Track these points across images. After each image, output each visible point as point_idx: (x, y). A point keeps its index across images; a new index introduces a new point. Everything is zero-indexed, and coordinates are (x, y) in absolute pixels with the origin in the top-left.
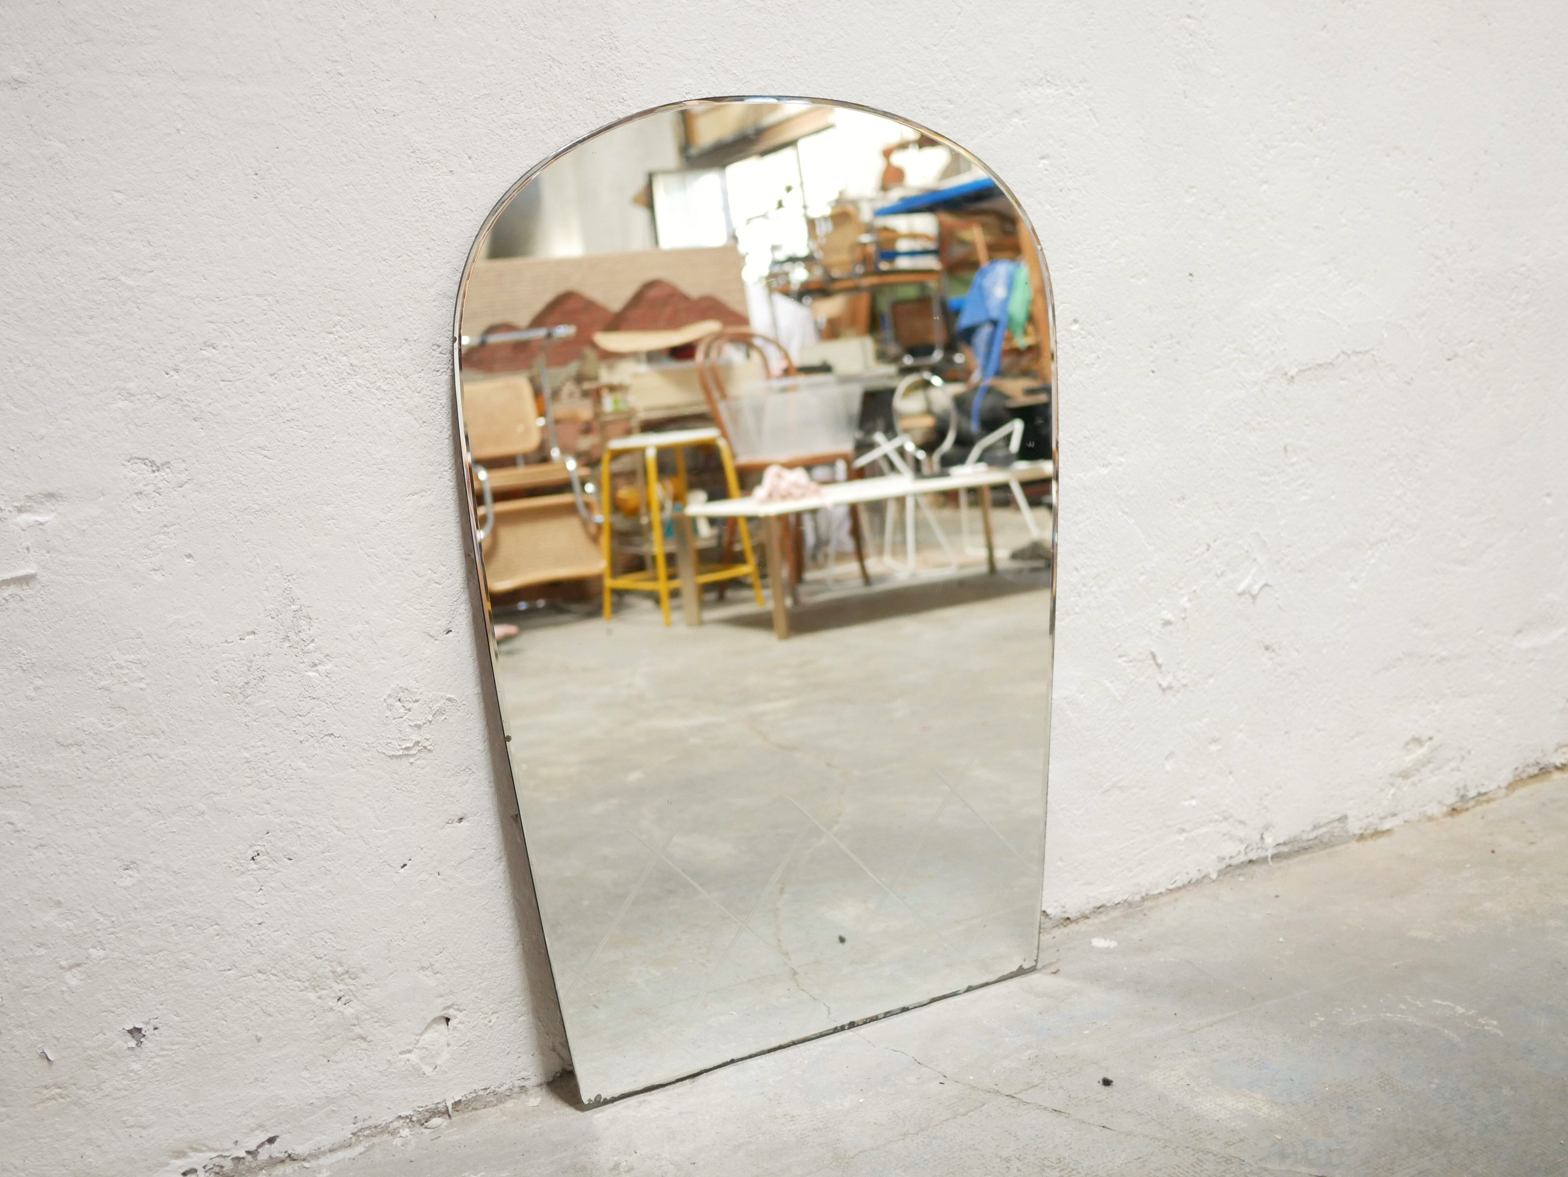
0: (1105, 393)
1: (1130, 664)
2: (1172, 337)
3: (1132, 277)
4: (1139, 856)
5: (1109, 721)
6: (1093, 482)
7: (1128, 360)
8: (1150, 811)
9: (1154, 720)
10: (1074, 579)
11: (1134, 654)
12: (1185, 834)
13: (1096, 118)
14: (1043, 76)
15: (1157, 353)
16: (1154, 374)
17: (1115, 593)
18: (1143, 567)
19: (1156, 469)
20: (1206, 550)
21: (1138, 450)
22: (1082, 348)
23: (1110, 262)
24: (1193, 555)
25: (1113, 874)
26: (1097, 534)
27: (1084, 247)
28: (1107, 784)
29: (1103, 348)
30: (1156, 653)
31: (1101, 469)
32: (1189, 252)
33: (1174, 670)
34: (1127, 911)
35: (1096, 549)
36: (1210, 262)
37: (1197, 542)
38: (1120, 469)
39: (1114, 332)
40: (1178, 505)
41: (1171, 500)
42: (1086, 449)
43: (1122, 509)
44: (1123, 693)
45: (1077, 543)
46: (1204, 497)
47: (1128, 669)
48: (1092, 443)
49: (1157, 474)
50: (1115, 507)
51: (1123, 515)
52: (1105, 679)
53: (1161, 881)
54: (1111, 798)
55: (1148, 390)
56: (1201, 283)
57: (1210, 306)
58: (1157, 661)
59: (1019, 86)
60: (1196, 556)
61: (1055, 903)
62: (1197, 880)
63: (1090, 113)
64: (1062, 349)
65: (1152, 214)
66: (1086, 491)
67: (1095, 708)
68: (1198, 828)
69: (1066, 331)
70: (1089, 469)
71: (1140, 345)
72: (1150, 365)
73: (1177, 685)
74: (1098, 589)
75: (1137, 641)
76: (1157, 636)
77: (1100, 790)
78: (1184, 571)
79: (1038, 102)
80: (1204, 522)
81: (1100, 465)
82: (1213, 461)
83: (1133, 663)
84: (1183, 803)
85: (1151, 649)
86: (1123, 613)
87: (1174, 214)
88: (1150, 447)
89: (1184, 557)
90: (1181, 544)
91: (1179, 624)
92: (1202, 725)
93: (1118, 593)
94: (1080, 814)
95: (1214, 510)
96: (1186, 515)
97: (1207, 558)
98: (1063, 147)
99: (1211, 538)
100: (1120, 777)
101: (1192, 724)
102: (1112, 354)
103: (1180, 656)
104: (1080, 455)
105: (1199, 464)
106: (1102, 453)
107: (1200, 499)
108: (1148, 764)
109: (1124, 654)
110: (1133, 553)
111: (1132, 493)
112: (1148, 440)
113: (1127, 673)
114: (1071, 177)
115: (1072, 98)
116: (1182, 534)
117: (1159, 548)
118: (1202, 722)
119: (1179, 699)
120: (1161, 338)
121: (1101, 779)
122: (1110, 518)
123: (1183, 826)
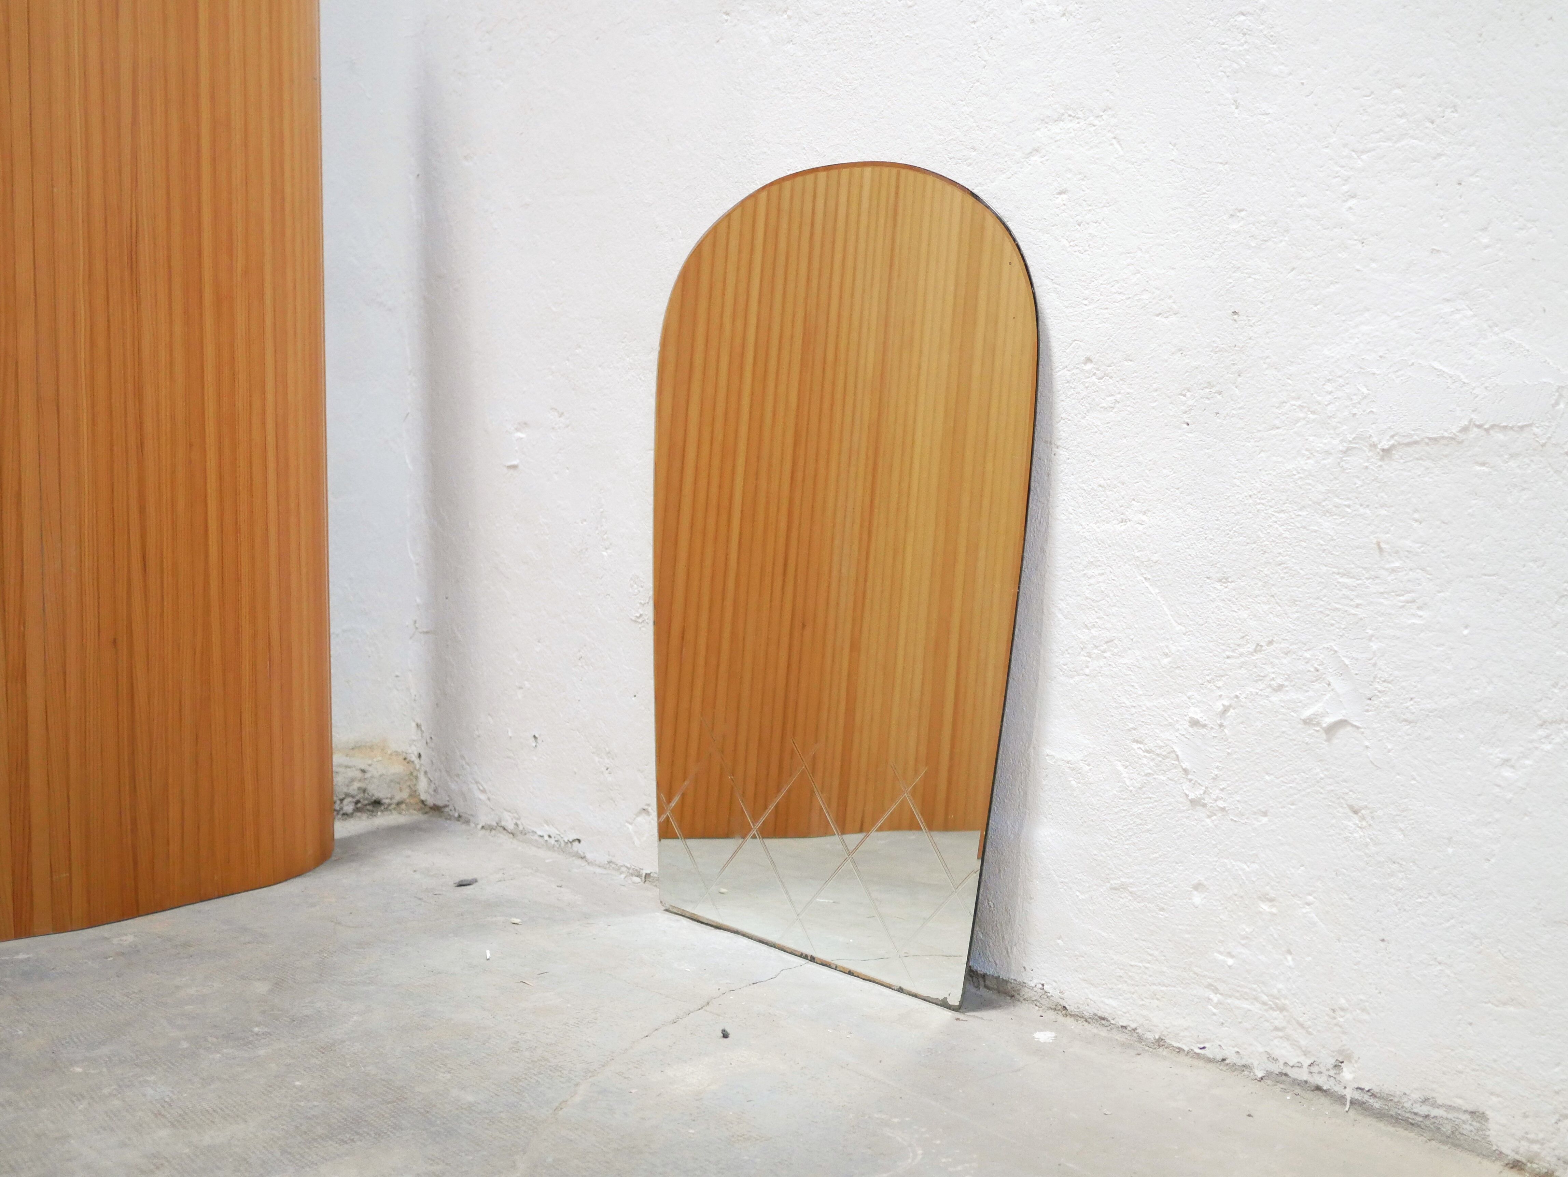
0: (1125, 441)
1: (1148, 755)
2: (1210, 385)
3: (1158, 315)
4: (1155, 987)
5: (1118, 809)
6: (1108, 536)
7: (1153, 408)
8: (1170, 941)
9: (1179, 834)
10: (1084, 636)
11: (1152, 745)
12: (1219, 995)
13: (1120, 145)
14: (1064, 111)
15: (1190, 402)
16: (1188, 427)
17: (1130, 666)
18: (1167, 647)
19: (1188, 537)
20: (1255, 651)
21: (1164, 511)
22: (1097, 389)
23: (1129, 298)
24: (1237, 651)
25: (1120, 989)
26: (1111, 595)
27: (1101, 282)
28: (1115, 882)
29: (1122, 391)
30: (1179, 753)
31: (1118, 524)
32: (1233, 286)
33: (1207, 783)
34: (1132, 1042)
35: (1110, 611)
36: (1264, 298)
37: (1243, 637)
38: (1141, 528)
39: (1136, 374)
40: (1218, 585)
41: (1207, 578)
42: (1102, 499)
43: (1143, 574)
44: (1137, 784)
45: (1087, 598)
46: (1255, 584)
47: (1145, 759)
48: (1109, 493)
49: (1189, 543)
50: (1134, 570)
51: (1144, 581)
52: (1117, 760)
53: (1182, 1034)
54: (1121, 900)
55: (1180, 444)
56: (1251, 323)
57: (1263, 351)
58: (1182, 764)
59: (1039, 125)
60: (1241, 655)
61: (1054, 984)
62: (1235, 1064)
63: (1114, 141)
64: (1074, 388)
65: (1184, 244)
66: (1099, 544)
67: (1102, 787)
68: (1236, 998)
69: (1078, 370)
70: (1104, 521)
71: (1169, 392)
72: (1181, 416)
73: (1211, 805)
74: (1111, 656)
75: (1157, 731)
76: (1184, 735)
77: (1107, 884)
78: (1223, 668)
79: (1058, 138)
80: (1255, 616)
81: (1118, 520)
82: (1267, 543)
83: (1151, 754)
84: (1216, 954)
85: (1174, 747)
86: (1141, 693)
87: (1214, 243)
88: (1181, 511)
89: (1224, 651)
90: (1221, 634)
91: (1214, 731)
92: (1248, 870)
93: (1136, 668)
94: (1083, 899)
95: (1269, 604)
96: (1230, 601)
97: (1256, 661)
98: (1083, 180)
99: (1264, 638)
100: (1131, 880)
101: (1234, 863)
102: (1134, 399)
103: (1215, 770)
104: (1095, 503)
105: (1248, 543)
106: (1121, 507)
107: (1249, 586)
108: (1168, 883)
109: (1139, 740)
110: (1155, 627)
111: (1155, 558)
112: (1178, 501)
113: (1143, 764)
114: (1090, 210)
115: (1094, 128)
116: (1222, 623)
117: (1190, 631)
118: (1248, 867)
119: (1215, 823)
120: (1195, 385)
121: (1108, 872)
122: (1127, 581)
123: (1215, 984)
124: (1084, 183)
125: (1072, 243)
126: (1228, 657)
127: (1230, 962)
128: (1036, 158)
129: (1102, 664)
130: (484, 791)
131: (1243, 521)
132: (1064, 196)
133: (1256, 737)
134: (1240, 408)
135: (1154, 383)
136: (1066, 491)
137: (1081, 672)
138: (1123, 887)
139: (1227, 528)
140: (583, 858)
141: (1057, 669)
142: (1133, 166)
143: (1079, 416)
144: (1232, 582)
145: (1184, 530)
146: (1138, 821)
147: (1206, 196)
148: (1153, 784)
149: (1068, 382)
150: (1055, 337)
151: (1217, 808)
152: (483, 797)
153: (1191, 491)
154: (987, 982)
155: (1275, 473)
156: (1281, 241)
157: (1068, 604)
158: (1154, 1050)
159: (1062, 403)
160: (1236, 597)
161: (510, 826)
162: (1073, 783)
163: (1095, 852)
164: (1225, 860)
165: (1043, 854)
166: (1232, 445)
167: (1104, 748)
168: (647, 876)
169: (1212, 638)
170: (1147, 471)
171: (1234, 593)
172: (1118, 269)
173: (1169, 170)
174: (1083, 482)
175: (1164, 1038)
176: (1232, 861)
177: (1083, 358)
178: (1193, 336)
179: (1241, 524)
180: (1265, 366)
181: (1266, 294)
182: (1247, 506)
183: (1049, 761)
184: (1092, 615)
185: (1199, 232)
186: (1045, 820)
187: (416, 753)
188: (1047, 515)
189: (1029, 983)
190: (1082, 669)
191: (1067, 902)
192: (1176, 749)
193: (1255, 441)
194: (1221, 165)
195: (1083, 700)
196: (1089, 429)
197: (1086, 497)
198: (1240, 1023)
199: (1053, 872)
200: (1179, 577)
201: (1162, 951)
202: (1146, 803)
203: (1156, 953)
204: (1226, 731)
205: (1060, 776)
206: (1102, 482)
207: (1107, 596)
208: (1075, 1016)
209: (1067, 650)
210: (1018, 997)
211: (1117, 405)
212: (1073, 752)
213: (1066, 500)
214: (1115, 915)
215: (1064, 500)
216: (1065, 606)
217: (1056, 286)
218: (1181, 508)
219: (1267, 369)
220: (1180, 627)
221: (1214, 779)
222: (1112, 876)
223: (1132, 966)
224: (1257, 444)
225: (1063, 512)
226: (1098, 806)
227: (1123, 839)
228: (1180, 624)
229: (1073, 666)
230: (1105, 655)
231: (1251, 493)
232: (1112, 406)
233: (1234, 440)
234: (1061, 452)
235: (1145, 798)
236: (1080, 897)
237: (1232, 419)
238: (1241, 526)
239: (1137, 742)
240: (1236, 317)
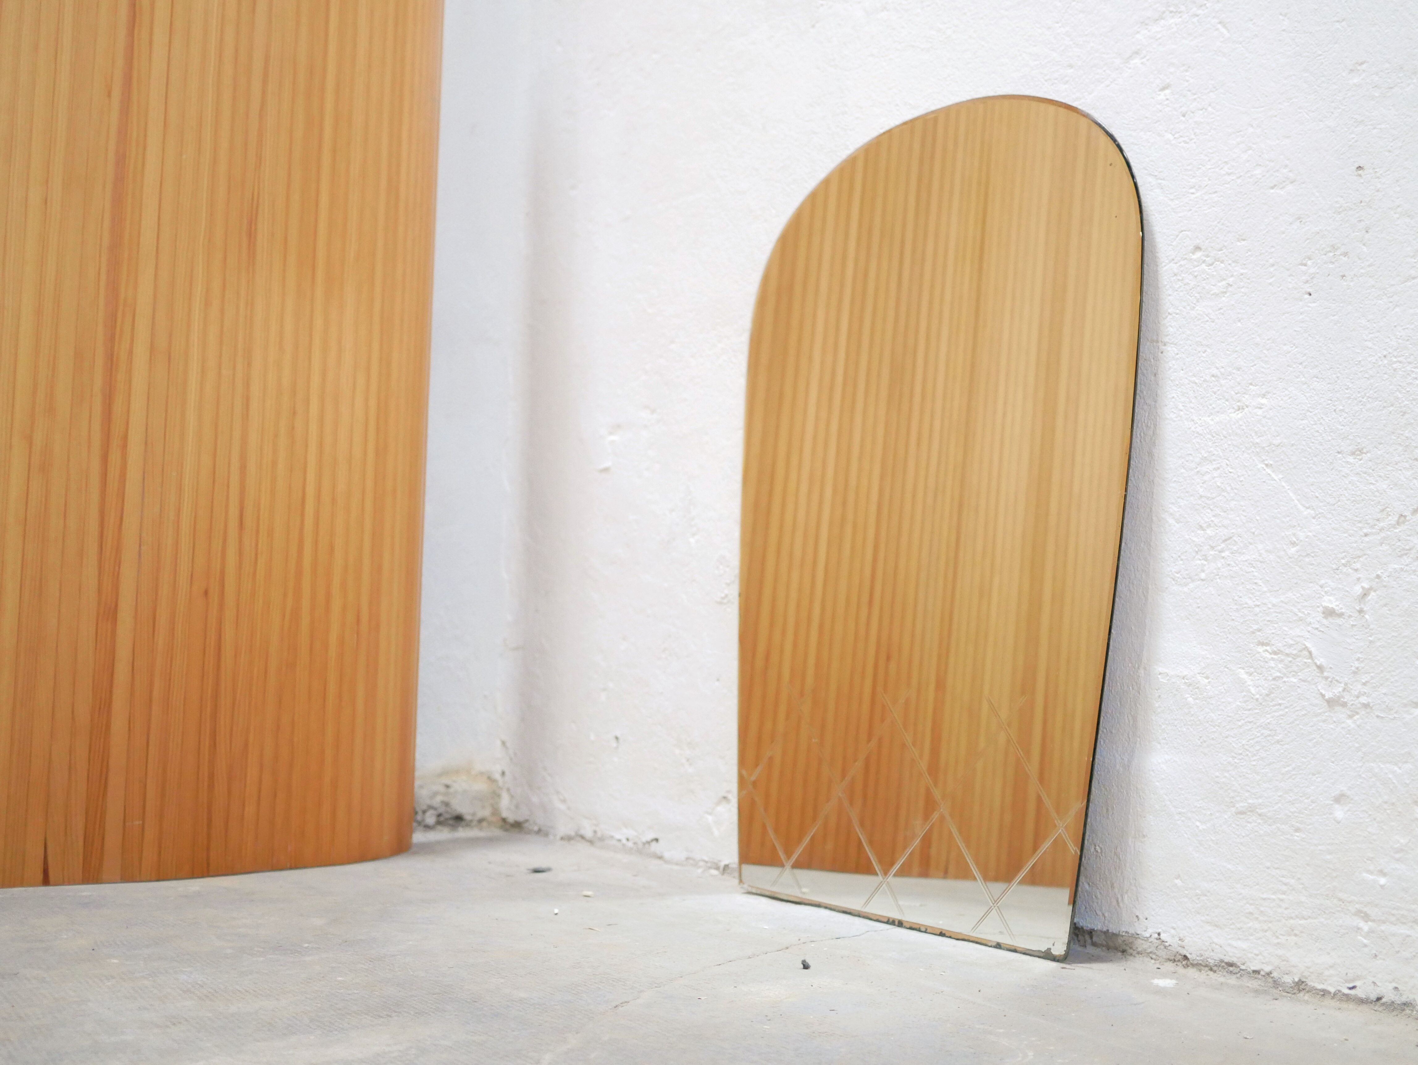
0: (1239, 324)
1: (1275, 657)
2: (1334, 248)
3: (1272, 188)
4: (1292, 921)
5: (1243, 722)
6: (1223, 427)
7: (1270, 284)
8: (1308, 865)
9: (1315, 741)
10: (1198, 538)
11: (1280, 645)
12: (1370, 923)
13: (1226, 28)
14: (1164, 9)
15: (1312, 270)
16: (1310, 297)
17: (1253, 562)
18: (1294, 535)
19: (1314, 413)
20: (1398, 523)
21: (1286, 389)
22: (1207, 276)
23: (1241, 176)
24: (1376, 527)
25: (1250, 928)
26: (1229, 489)
27: (1209, 167)
28: (1242, 804)
29: (1235, 274)
30: (1313, 650)
31: (1235, 412)
32: (1356, 141)
33: (1346, 679)
34: (1266, 989)
35: (1227, 506)
36: (1392, 146)
37: (1382, 511)
38: (1260, 412)
39: (1249, 253)
40: (1351, 459)
41: (1339, 453)
42: (1215, 390)
43: (1264, 460)
44: (1263, 691)
45: (1201, 497)
46: (1395, 450)
47: (1272, 662)
48: (1223, 382)
49: (1316, 419)
50: (1254, 458)
51: (1265, 468)
52: (1240, 668)
53: (1327, 973)
54: (1249, 825)
55: (1301, 317)
56: (1378, 175)
57: (1393, 201)
58: (1316, 661)
59: (1139, 28)
60: (1382, 529)
61: (1173, 931)
62: (1393, 1002)
63: (1219, 26)
64: (1182, 280)
65: (1299, 110)
66: (1214, 437)
67: (1223, 700)
68: (1392, 923)
69: (1186, 261)
70: (1218, 412)
71: (1287, 264)
72: (1302, 286)
73: (1353, 702)
74: (1230, 555)
75: (1285, 628)
76: (1317, 629)
77: (1232, 809)
78: (1361, 547)
79: (1159, 36)
80: (1396, 485)
81: (1233, 408)
82: (1407, 403)
83: (1279, 656)
84: (1365, 874)
85: (1306, 643)
86: (1265, 589)
87: (1333, 102)
88: (1305, 386)
89: (1361, 528)
90: (1356, 511)
91: (1352, 619)
92: (1399, 771)
93: (1258, 563)
94: (1204, 829)
95: (1413, 469)
96: (1365, 473)
97: (1400, 534)
98: (1186, 71)
99: (1408, 507)
100: (1260, 801)
101: (1382, 766)
102: (1248, 279)
103: (1356, 662)
104: (1207, 396)
105: (1384, 407)
106: (1236, 394)
107: (1388, 454)
108: (1304, 798)
109: (1265, 641)
110: (1279, 516)
111: (1277, 441)
112: (1301, 376)
113: (1270, 667)
114: (1195, 99)
115: (1197, 18)
116: (1358, 498)
117: (1320, 513)
118: (1400, 768)
119: (1358, 723)
120: (1317, 251)
121: (1232, 794)
122: (1246, 471)
123: (1365, 909)
124: (1187, 74)
125: (1176, 136)
126: (1366, 535)
127: (1383, 881)
128: (1136, 61)
129: (1219, 565)
130: (564, 801)
131: (1377, 384)
132: (1167, 92)
133: (1403, 619)
134: (1369, 266)
135: (1271, 258)
136: (1175, 388)
137: (1196, 577)
138: (1252, 809)
139: (1359, 395)
140: (660, 858)
141: (1169, 579)
142: (1240, 46)
143: (1188, 308)
144: (1367, 452)
145: (1309, 405)
146: (1267, 732)
147: (1322, 57)
148: (1283, 689)
149: (1175, 275)
150: (1160, 232)
151: (1359, 705)
152: (562, 807)
153: (1316, 363)
154: (1094, 939)
155: (1413, 326)
156: (1409, 85)
157: (1180, 507)
158: (1293, 996)
159: (1169, 298)
160: (1373, 468)
161: (589, 834)
162: (1190, 699)
163: (1217, 774)
164: (1372, 764)
165: (1157, 784)
166: (1362, 306)
167: (1224, 656)
168: (726, 867)
169: (1346, 516)
170: (1265, 352)
171: (1370, 463)
172: (1227, 151)
173: (1280, 41)
174: (1194, 375)
175: (1304, 980)
176: (1380, 764)
177: (1192, 247)
178: (1313, 201)
179: (1376, 388)
180: (1397, 216)
181: (1394, 142)
182: (1382, 368)
183: (1162, 680)
184: (1207, 514)
185: (1316, 95)
186: (1159, 746)
187: (500, 772)
188: (1155, 416)
189: (1143, 933)
190: (1196, 575)
191: (1185, 835)
192: (1308, 645)
193: (1389, 297)
194: (1337, 24)
195: (1199, 607)
196: (1199, 319)
197: (1198, 390)
198: (1398, 952)
199: (1169, 803)
200: (1305, 458)
201: (1299, 879)
202: (1275, 712)
203: (1292, 881)
204: (1367, 616)
205: (1175, 695)
206: (1215, 371)
207: (1223, 491)
208: (1198, 966)
209: (1179, 557)
210: (1131, 951)
211: (1230, 289)
212: (1190, 666)
213: (1176, 397)
214: (1241, 844)
215: (1173, 397)
216: (1176, 509)
217: (1160, 181)
218: (1306, 383)
219: (1398, 218)
220: (1309, 510)
221: (1354, 673)
222: (1238, 799)
223: (1264, 899)
224: (1391, 300)
225: (1173, 410)
226: (1219, 721)
227: (1250, 755)
228: (1308, 508)
229: (1187, 572)
230: (1223, 554)
231: (1385, 353)
232: (1225, 290)
233: (1363, 300)
234: (1169, 349)
235: (1274, 706)
236: (1200, 828)
237: (1360, 279)
238: (1376, 390)
239: (1263, 644)
240: (1360, 172)
